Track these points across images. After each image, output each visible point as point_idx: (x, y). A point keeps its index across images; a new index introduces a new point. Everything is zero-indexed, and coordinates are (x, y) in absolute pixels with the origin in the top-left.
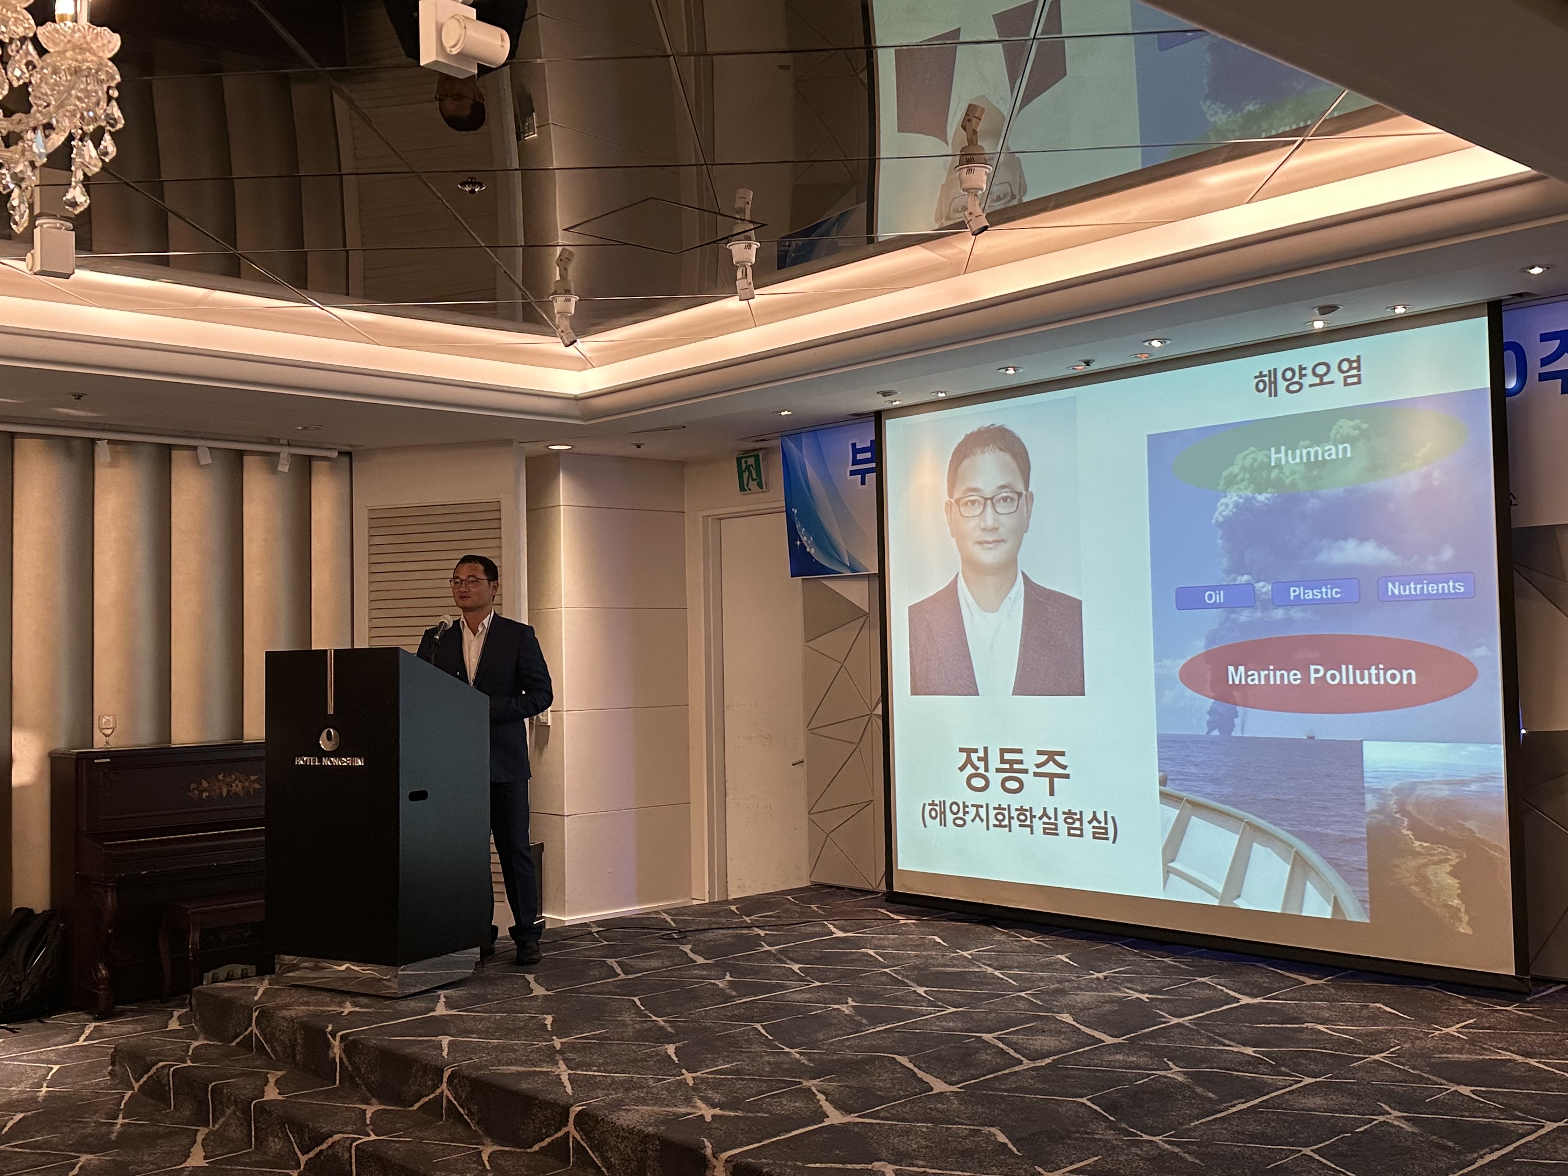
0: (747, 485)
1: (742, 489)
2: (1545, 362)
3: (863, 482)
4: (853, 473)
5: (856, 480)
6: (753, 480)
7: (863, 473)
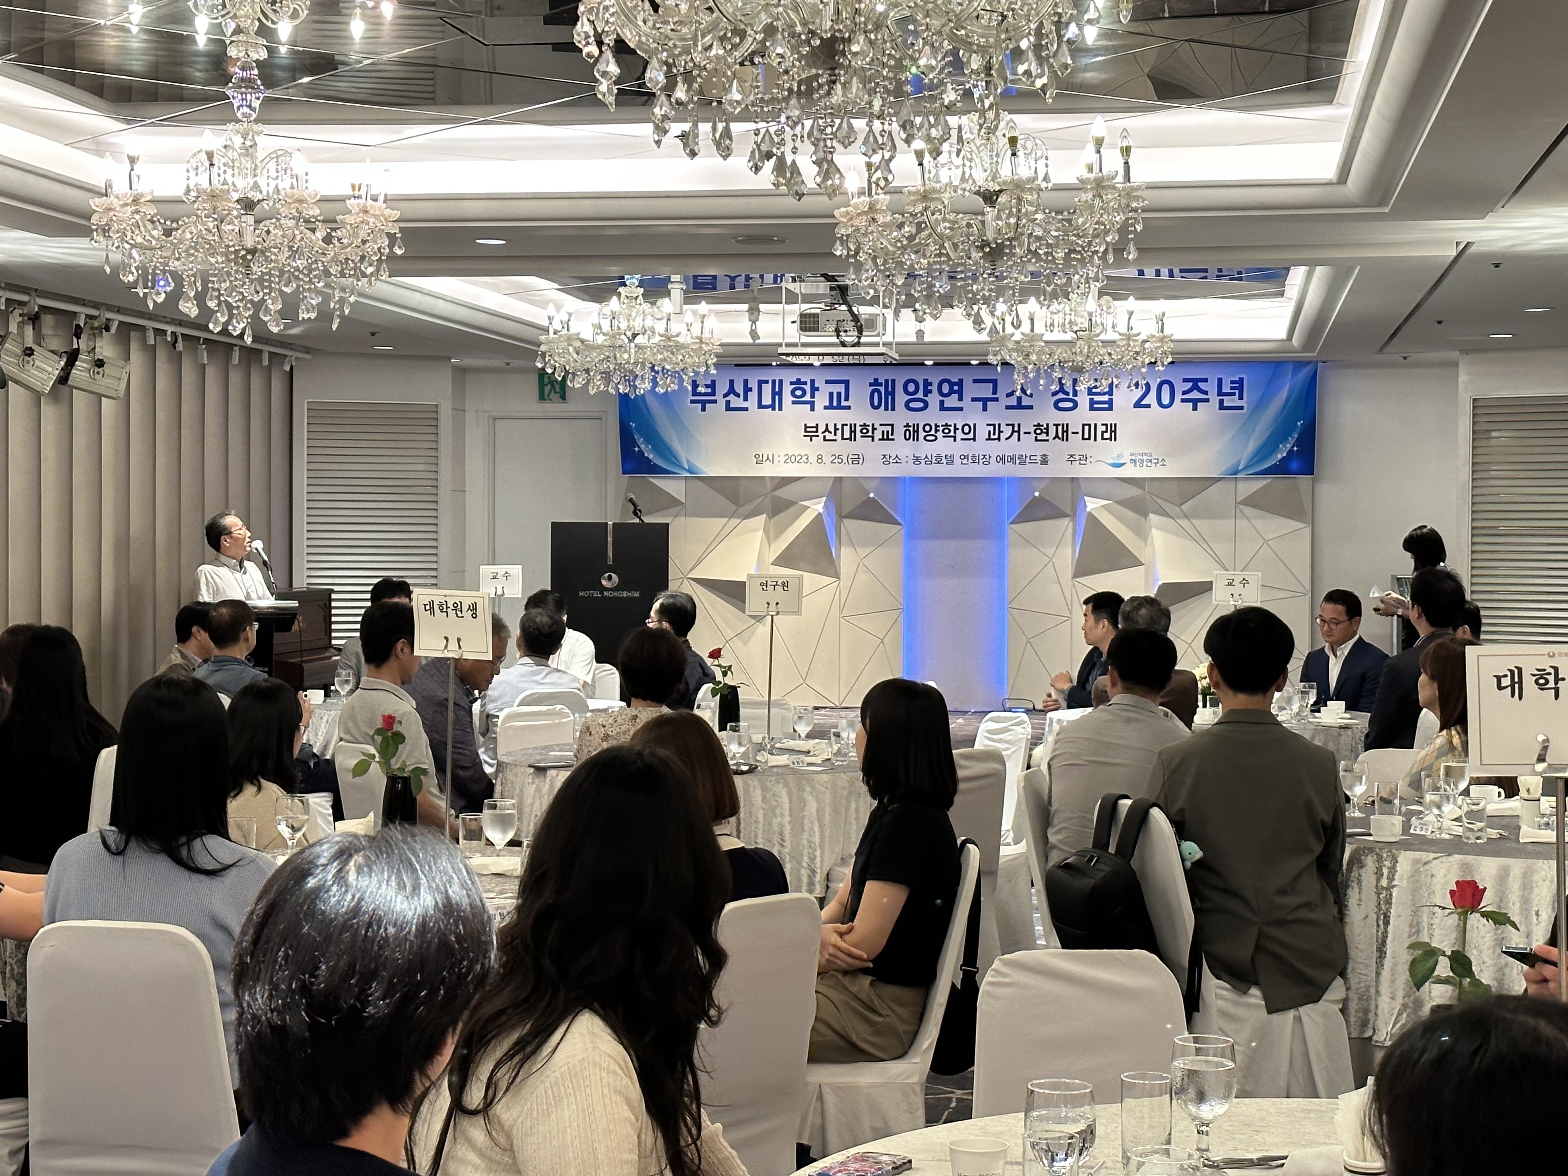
0: (549, 395)
1: (542, 398)
2: (1184, 393)
3: (704, 409)
4: (692, 402)
5: (696, 407)
6: (555, 392)
7: (704, 403)
